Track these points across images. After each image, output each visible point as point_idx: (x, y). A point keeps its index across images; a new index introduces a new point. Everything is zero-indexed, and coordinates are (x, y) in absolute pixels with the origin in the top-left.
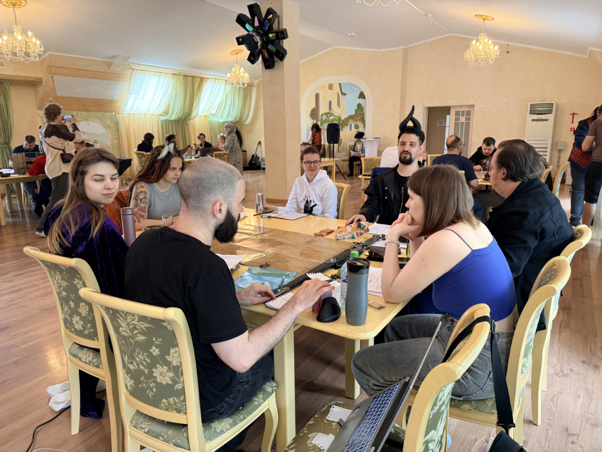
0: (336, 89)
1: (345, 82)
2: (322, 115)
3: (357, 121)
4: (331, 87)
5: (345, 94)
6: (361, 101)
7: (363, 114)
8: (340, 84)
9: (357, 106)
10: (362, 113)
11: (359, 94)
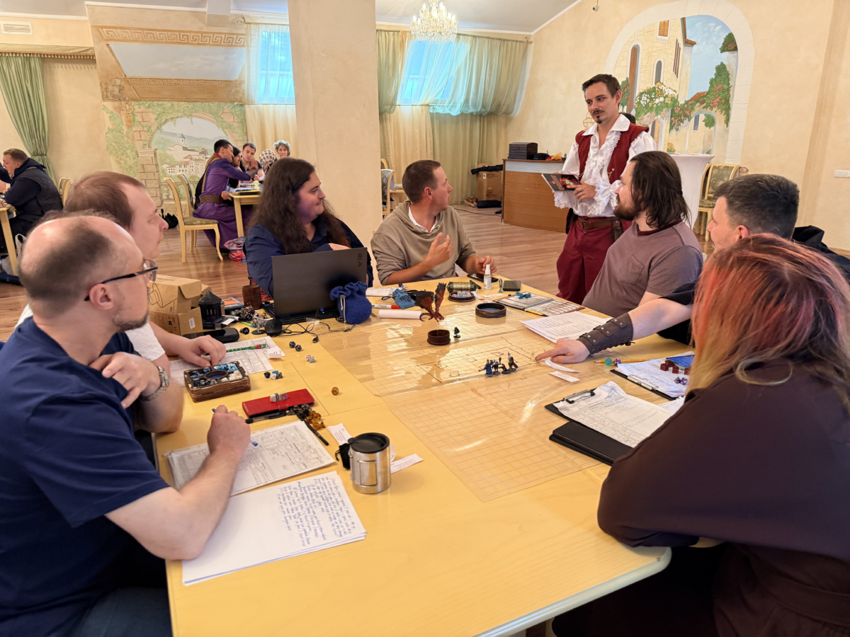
0: (675, 32)
1: (697, 14)
2: (641, 94)
3: (711, 108)
4: (664, 29)
5: (692, 44)
6: (726, 57)
7: (728, 90)
8: (683, 20)
9: (715, 72)
10: (726, 87)
11: (723, 41)
